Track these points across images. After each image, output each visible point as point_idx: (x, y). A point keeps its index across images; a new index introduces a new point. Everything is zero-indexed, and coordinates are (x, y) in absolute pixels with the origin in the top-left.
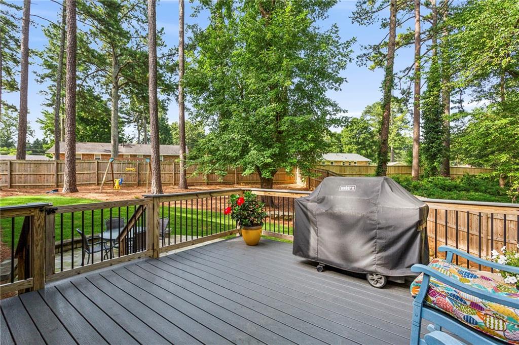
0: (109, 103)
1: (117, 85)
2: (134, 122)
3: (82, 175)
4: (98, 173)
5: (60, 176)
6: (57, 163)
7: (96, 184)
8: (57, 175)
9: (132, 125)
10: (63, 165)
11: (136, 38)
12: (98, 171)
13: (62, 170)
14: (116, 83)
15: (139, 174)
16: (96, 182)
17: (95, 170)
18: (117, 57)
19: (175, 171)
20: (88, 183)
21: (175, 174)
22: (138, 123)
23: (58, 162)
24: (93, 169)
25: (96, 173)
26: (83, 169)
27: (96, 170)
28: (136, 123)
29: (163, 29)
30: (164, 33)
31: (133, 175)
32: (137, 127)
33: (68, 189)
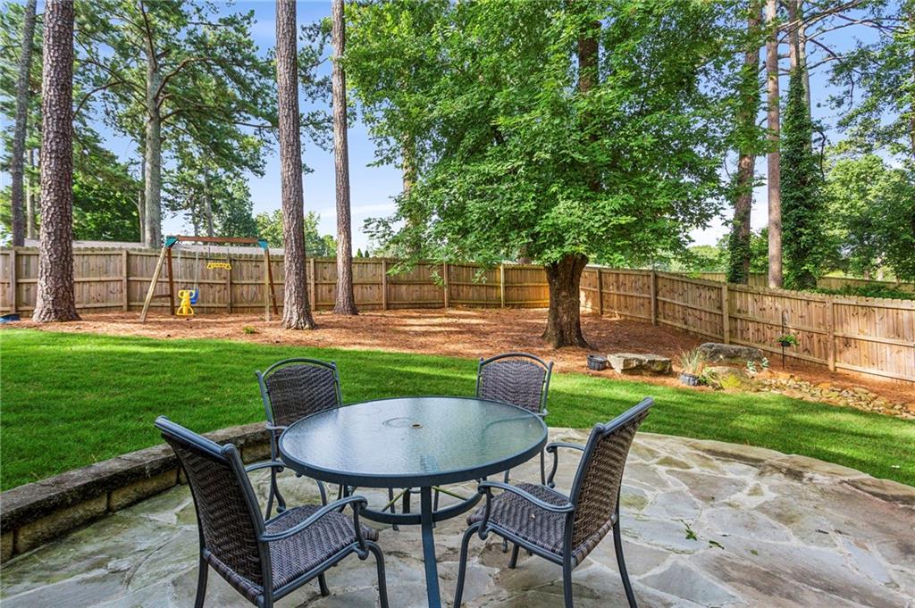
0: (132, 167)
1: (158, 114)
2: (185, 208)
3: (87, 285)
4: (128, 281)
5: (24, 287)
6: (18, 255)
7: (125, 308)
8: (18, 284)
9: (181, 213)
10: (33, 260)
11: (196, 24)
12: (128, 276)
13: (32, 272)
14: (157, 111)
15: (231, 283)
16: (124, 303)
17: (121, 272)
18: (158, 57)
19: (315, 279)
20: (103, 305)
21: (316, 285)
22: (193, 208)
23: (20, 252)
24: (115, 272)
25: (125, 281)
26: (89, 271)
27: (125, 274)
28: (189, 211)
29: (252, 12)
30: (256, 22)
31: (218, 288)
32: (191, 217)
33: (49, 312)
